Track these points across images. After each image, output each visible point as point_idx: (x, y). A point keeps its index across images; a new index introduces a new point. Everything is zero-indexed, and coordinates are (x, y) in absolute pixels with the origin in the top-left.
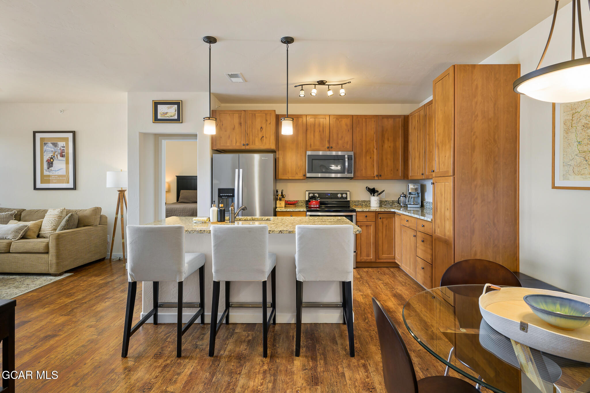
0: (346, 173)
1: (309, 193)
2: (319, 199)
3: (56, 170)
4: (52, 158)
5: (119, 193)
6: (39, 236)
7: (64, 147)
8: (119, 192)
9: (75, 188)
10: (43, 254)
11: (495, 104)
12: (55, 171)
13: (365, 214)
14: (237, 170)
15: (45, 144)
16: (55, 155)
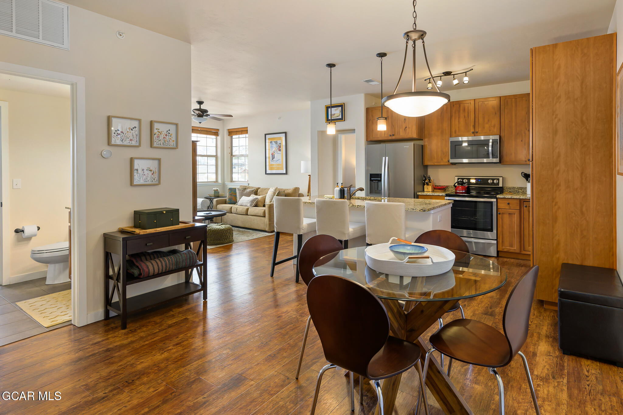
0: (491, 159)
1: (458, 179)
2: (466, 185)
4: (274, 152)
7: (280, 144)
9: (286, 173)
10: (263, 217)
11: (582, 83)
12: (276, 161)
13: (507, 202)
14: (384, 158)
15: (271, 142)
16: (276, 150)
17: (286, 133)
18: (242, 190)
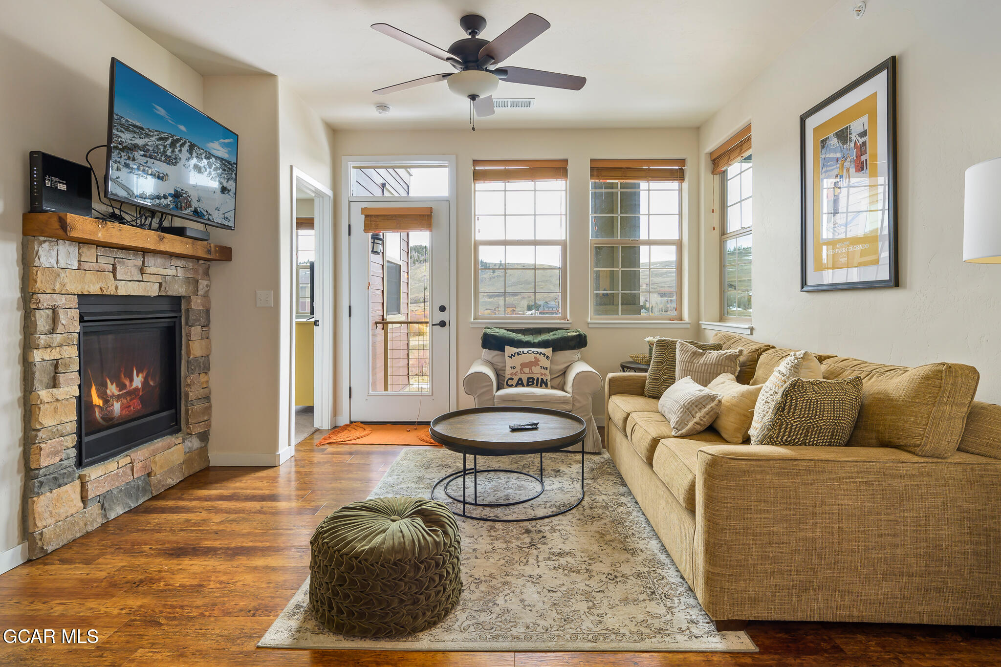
7: (863, 134)
10: (689, 514)
15: (824, 142)
16: (845, 171)
17: (891, 70)
18: (694, 353)
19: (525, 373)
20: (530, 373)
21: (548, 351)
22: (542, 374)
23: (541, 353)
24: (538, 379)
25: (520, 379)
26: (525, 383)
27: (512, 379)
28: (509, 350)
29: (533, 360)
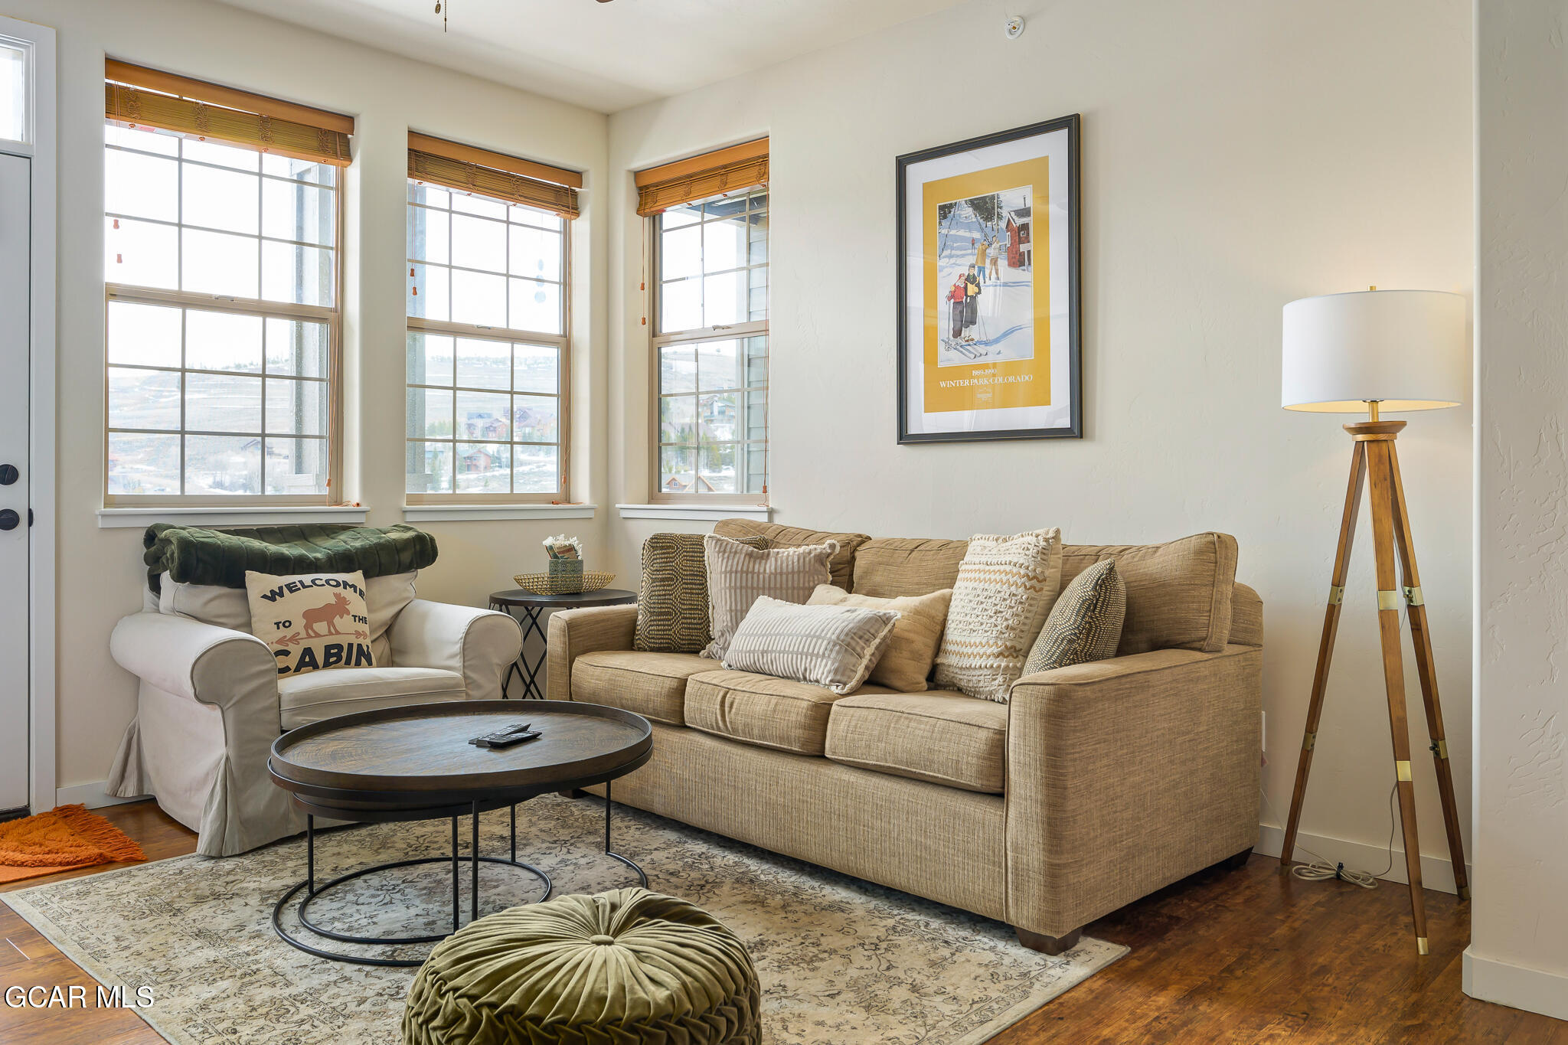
3: (991, 337)
4: (971, 279)
5: (1359, 447)
6: (937, 681)
7: (1024, 212)
8: (1360, 437)
9: (1077, 431)
10: (978, 798)
12: (986, 343)
15: (945, 211)
16: (988, 261)
17: (1072, 124)
18: (750, 555)
19: (318, 635)
20: (331, 633)
21: (356, 577)
22: (358, 634)
23: (346, 584)
24: (350, 646)
25: (308, 651)
26: (320, 659)
27: (286, 653)
28: (258, 582)
29: (333, 600)
